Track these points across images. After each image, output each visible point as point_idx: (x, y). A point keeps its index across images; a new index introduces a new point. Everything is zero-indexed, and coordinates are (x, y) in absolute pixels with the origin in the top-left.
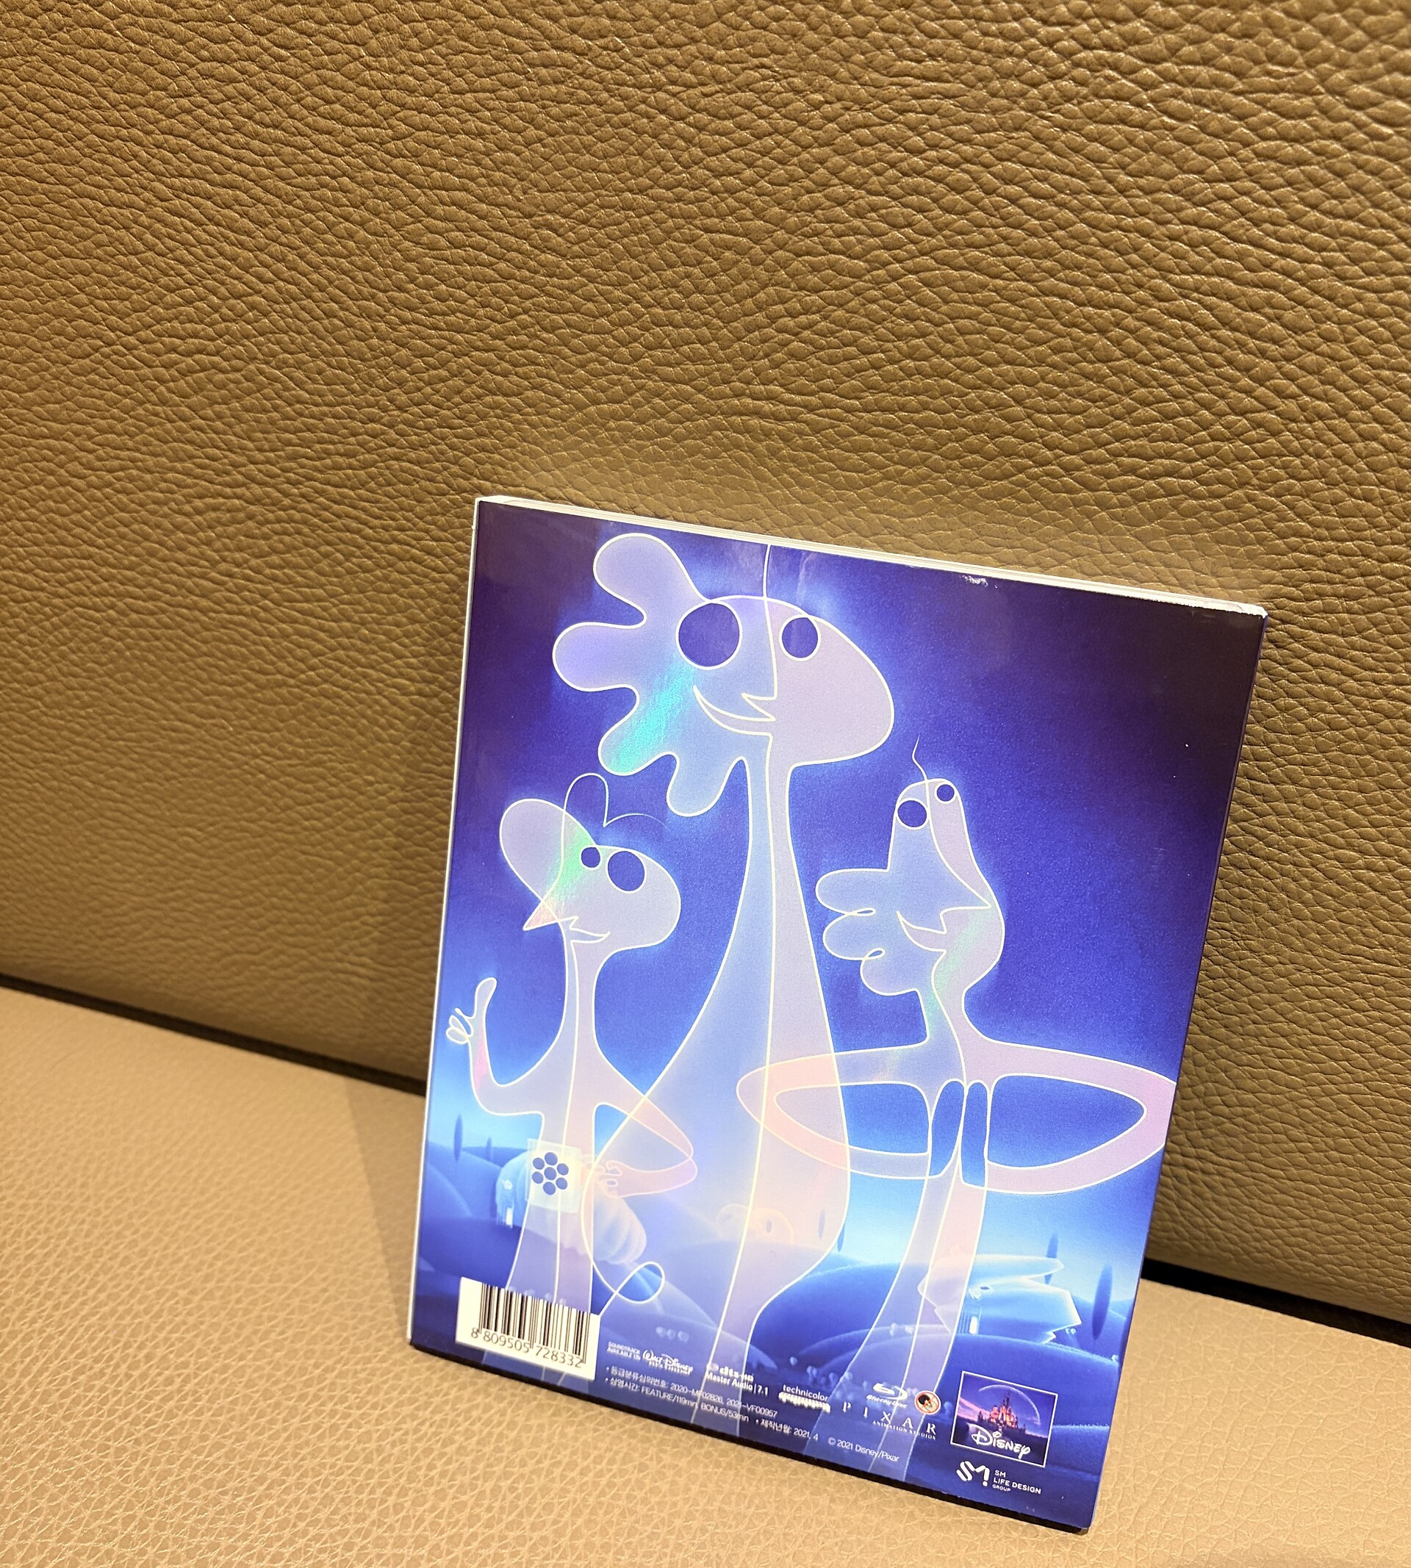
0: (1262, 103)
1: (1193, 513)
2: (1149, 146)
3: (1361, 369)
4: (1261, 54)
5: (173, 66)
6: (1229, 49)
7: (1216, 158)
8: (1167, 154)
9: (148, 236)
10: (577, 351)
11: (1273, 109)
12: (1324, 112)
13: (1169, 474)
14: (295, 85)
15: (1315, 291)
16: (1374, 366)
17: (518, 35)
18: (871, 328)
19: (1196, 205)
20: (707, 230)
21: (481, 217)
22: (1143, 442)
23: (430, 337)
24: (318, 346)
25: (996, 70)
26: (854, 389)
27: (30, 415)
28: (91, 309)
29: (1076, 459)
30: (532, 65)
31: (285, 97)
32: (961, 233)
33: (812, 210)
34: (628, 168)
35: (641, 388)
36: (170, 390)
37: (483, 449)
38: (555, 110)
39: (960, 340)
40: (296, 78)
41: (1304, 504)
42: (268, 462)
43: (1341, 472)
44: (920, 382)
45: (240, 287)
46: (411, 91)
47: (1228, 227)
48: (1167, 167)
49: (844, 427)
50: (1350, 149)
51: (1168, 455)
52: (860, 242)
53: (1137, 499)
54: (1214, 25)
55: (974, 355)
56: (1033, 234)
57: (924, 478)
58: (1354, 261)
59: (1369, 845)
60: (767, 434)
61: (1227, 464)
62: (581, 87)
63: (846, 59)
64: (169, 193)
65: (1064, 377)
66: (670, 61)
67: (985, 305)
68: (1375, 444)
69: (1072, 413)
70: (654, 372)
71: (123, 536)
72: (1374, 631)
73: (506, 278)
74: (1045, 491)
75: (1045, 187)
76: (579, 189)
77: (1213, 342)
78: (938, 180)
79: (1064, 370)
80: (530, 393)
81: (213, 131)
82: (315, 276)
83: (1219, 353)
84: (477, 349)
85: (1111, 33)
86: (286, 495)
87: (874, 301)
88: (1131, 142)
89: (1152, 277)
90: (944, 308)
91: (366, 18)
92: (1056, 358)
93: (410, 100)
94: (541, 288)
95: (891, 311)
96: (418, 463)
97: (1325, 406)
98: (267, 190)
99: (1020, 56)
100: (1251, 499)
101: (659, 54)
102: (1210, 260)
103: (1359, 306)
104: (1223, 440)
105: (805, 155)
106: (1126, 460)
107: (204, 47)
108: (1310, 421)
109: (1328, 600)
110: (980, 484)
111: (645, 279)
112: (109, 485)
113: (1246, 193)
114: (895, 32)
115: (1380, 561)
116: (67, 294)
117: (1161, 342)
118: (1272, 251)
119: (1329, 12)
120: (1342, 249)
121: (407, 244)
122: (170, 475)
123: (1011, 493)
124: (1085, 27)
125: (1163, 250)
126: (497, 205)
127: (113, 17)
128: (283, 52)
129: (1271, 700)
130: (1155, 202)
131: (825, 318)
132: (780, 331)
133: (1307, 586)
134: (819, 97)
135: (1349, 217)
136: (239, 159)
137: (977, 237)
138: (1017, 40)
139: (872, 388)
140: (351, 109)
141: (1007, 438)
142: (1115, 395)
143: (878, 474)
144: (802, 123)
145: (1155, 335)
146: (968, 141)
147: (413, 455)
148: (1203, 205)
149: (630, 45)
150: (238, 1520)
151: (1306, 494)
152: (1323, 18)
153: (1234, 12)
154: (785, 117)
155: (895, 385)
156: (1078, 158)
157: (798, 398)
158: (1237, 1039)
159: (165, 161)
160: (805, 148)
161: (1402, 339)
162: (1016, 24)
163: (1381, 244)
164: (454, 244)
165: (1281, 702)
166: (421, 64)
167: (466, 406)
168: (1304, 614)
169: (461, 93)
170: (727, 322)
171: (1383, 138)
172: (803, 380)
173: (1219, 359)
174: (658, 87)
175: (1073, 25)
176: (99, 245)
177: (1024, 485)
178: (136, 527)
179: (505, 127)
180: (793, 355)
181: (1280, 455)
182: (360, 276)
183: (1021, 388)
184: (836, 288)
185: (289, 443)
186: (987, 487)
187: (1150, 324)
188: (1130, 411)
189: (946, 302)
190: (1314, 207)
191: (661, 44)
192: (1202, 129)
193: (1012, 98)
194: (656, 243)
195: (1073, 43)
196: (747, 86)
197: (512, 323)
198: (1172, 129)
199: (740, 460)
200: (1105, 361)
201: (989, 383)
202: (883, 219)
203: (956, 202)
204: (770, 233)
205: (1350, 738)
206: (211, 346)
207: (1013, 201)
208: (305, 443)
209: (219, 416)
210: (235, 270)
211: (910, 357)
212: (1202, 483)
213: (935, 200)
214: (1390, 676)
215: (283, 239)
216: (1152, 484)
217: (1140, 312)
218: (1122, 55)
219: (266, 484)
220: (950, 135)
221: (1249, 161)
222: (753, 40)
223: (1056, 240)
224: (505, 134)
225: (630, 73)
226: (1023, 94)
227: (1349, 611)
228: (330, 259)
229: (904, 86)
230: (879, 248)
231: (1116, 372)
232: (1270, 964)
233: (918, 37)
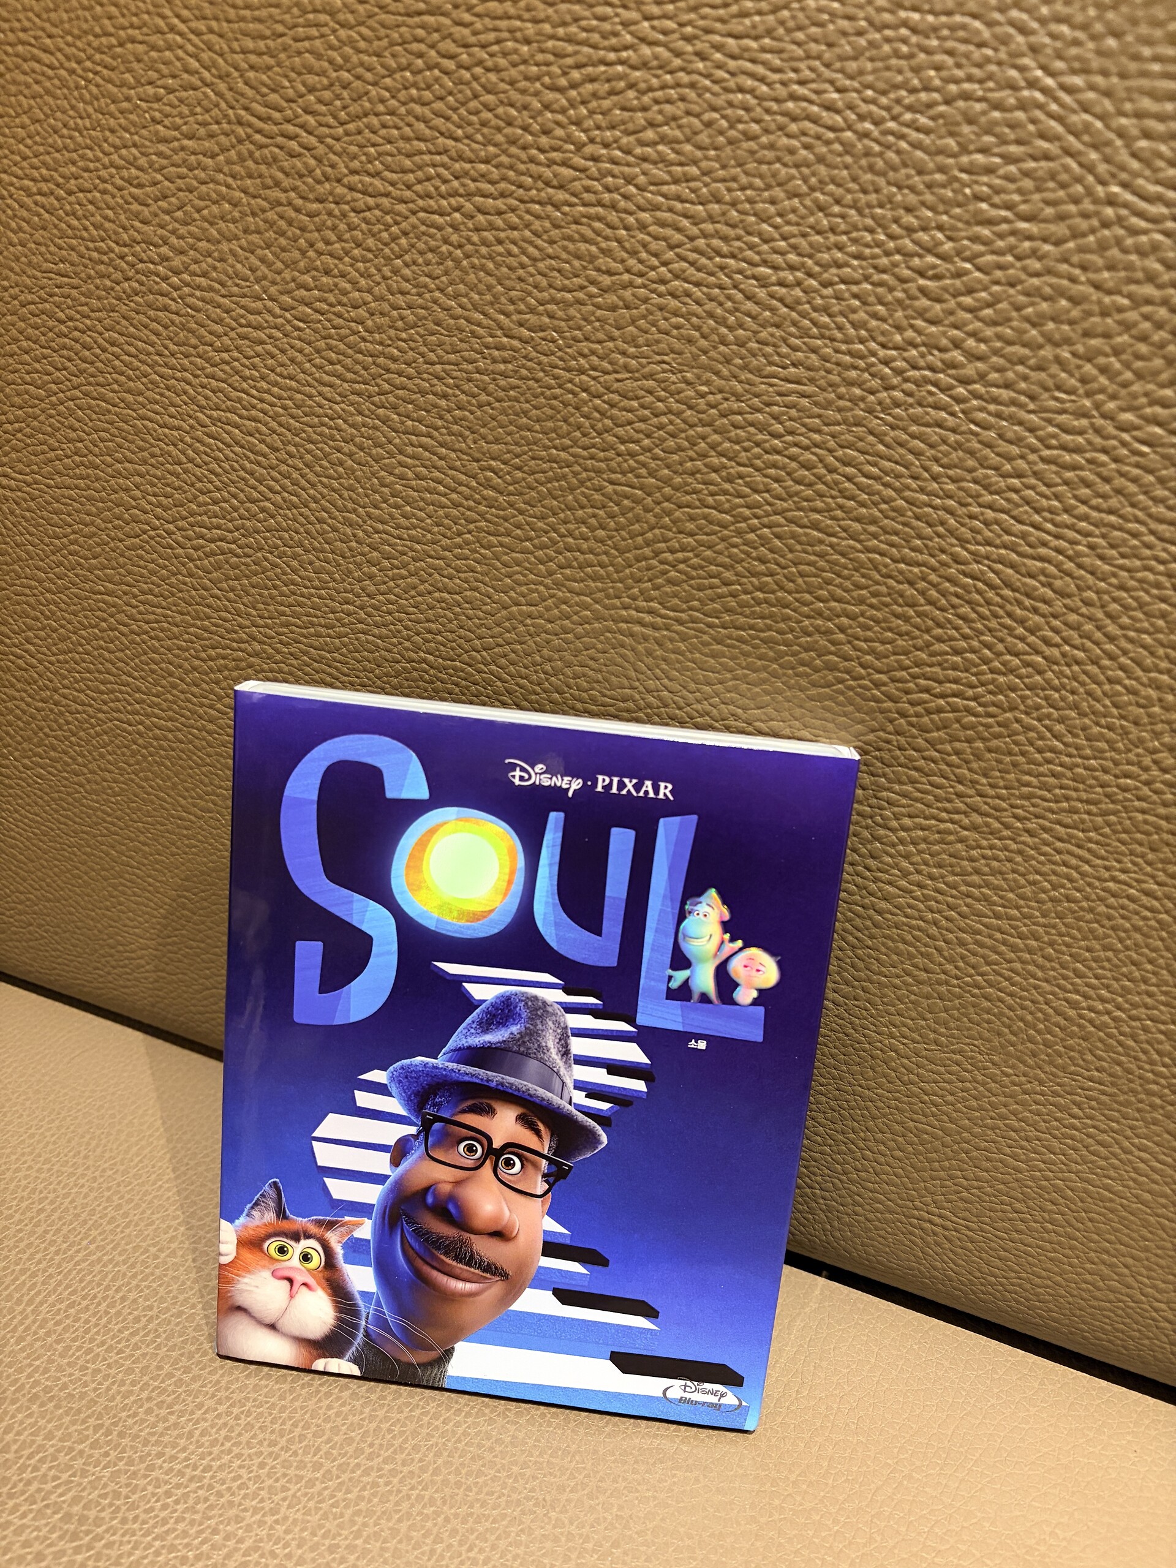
0: (1049, 421)
1: (972, 727)
2: (958, 446)
3: (1112, 629)
4: (1050, 383)
5: (219, 329)
6: (1025, 378)
7: (1010, 459)
8: (972, 453)
9: (190, 452)
10: (505, 565)
11: (1058, 426)
12: (1098, 431)
13: (955, 695)
14: (308, 349)
15: (1080, 566)
16: (1122, 627)
17: (479, 325)
18: (732, 566)
19: (991, 493)
20: (612, 483)
21: (440, 458)
22: (937, 669)
23: (396, 544)
24: (311, 544)
25: (844, 380)
26: (715, 610)
27: (92, 577)
28: (143, 502)
29: (884, 677)
30: (487, 348)
31: (300, 357)
32: (807, 500)
33: (693, 474)
34: (554, 430)
35: (552, 596)
36: (197, 567)
37: (430, 632)
38: (502, 383)
39: (800, 581)
40: (309, 344)
41: (1059, 728)
42: (266, 626)
43: (1090, 707)
44: (765, 609)
45: (255, 495)
46: (395, 360)
47: (1015, 513)
48: (971, 463)
49: (706, 638)
50: (1116, 460)
51: (956, 681)
52: (728, 501)
53: (929, 712)
54: (1015, 359)
55: (810, 593)
56: (863, 505)
57: (764, 681)
58: (1112, 546)
59: (1091, 993)
60: (646, 639)
61: (1001, 693)
62: (523, 366)
63: (728, 361)
64: (208, 421)
65: (879, 615)
66: (593, 352)
67: (821, 555)
68: (1119, 688)
69: (883, 643)
70: (563, 585)
71: (153, 672)
72: (1107, 830)
73: (456, 505)
74: (858, 700)
75: (874, 470)
76: (517, 444)
77: (998, 599)
78: (792, 458)
79: (878, 609)
80: (468, 593)
81: (245, 379)
82: (312, 492)
83: (1001, 607)
84: (431, 557)
85: (932, 359)
86: (278, 652)
87: (735, 546)
88: (944, 441)
89: (953, 545)
90: (790, 556)
91: (365, 304)
92: (874, 601)
93: (393, 366)
94: (482, 515)
95: (748, 554)
96: (380, 637)
97: (1081, 655)
98: (280, 425)
99: (863, 370)
100: (1018, 721)
101: (585, 346)
102: (999, 536)
103: (1114, 581)
104: (1000, 673)
105: (691, 432)
106: (922, 682)
107: (242, 316)
108: (1068, 665)
109: (1073, 803)
110: (808, 689)
111: (562, 515)
112: (146, 633)
113: (1033, 488)
114: (767, 344)
115: (1116, 777)
116: (127, 490)
117: (957, 595)
118: (1048, 533)
119: (1107, 355)
120: (1104, 536)
121: (383, 473)
122: (192, 630)
123: (831, 698)
124: (914, 352)
125: (963, 525)
126: (454, 451)
127: (176, 289)
128: (301, 325)
129: (1023, 875)
130: (960, 489)
131: (697, 556)
132: (661, 562)
133: (1057, 791)
134: (704, 389)
135: (1111, 512)
136: (262, 401)
137: (819, 504)
138: (862, 357)
139: (728, 610)
140: (349, 370)
141: (831, 657)
142: (918, 633)
143: (728, 676)
144: (690, 408)
145: (952, 589)
146: (818, 431)
147: (376, 631)
148: (997, 493)
149: (563, 338)
150: (180, 1436)
151: (1061, 720)
152: (1102, 360)
153: (1032, 349)
154: (677, 401)
155: (747, 611)
156: (902, 451)
157: (672, 614)
158: (977, 1130)
159: (206, 398)
160: (692, 426)
161: (1146, 609)
162: (861, 347)
163: (1135, 535)
164: (418, 477)
165: (1031, 877)
166: (404, 341)
167: (419, 599)
168: (1053, 812)
169: (433, 364)
170: (622, 552)
171: (1142, 454)
172: (676, 601)
173: (1001, 612)
174: (582, 371)
175: (905, 350)
176: (153, 456)
177: (842, 693)
178: (163, 665)
179: (463, 392)
180: (671, 582)
181: (1043, 689)
182: (346, 494)
183: (844, 620)
184: (707, 534)
185: (283, 614)
186: (813, 692)
187: (949, 580)
188: (928, 645)
189: (791, 551)
190: (1084, 502)
191: (587, 339)
192: (1001, 436)
193: (854, 401)
194: (572, 489)
195: (904, 364)
196: (650, 376)
197: (458, 540)
198: (976, 434)
199: (622, 656)
200: (912, 605)
201: (820, 614)
202: (747, 485)
203: (805, 476)
204: (659, 489)
205: (1082, 909)
206: (229, 536)
207: (849, 479)
208: (294, 615)
209: (233, 590)
210: (252, 481)
211: (760, 590)
212: (980, 705)
213: (789, 474)
214: (1117, 866)
215: (290, 462)
216: (942, 702)
217: (942, 571)
218: (941, 376)
219: (264, 643)
220: (804, 425)
221: (1035, 463)
222: (658, 342)
223: (881, 511)
224: (463, 397)
225: (561, 359)
226: (863, 399)
227: (1089, 813)
228: (324, 480)
229: (771, 385)
230: (742, 506)
231: (919, 614)
232: (1008, 1075)
233: (785, 350)
